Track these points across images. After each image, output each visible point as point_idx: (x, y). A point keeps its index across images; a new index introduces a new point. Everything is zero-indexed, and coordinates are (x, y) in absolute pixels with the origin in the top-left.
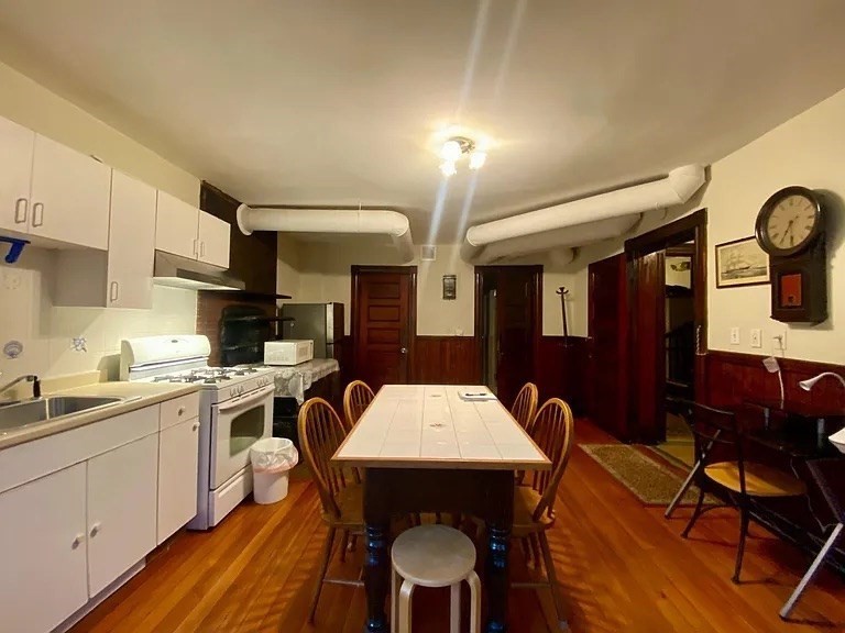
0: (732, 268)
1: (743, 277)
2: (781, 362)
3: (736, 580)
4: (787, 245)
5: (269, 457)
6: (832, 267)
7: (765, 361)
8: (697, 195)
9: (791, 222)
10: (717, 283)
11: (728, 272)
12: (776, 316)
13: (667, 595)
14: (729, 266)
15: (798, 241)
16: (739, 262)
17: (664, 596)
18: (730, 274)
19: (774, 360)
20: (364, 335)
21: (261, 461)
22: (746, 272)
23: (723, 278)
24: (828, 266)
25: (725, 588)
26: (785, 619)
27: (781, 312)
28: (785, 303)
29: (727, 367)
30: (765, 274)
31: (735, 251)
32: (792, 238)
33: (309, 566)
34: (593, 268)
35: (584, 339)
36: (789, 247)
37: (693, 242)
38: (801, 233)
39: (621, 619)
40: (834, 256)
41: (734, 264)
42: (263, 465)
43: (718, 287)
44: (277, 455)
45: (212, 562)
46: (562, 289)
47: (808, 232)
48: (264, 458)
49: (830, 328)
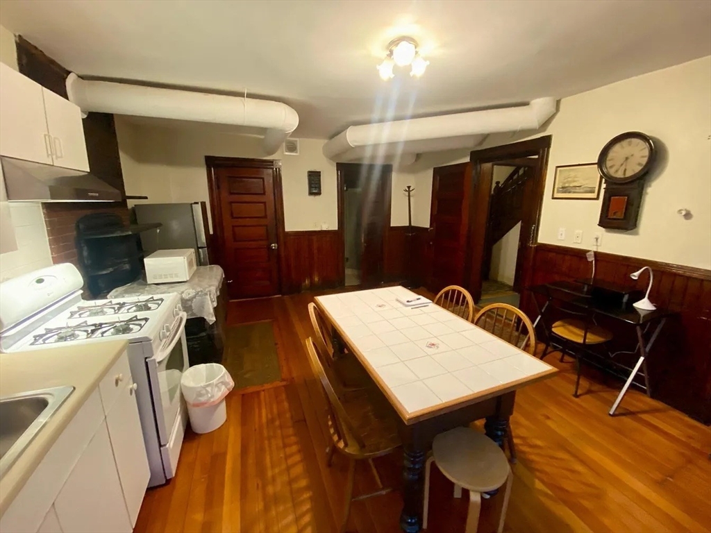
0: (567, 185)
1: (574, 192)
2: (596, 254)
3: (576, 396)
4: (620, 175)
5: (209, 389)
6: (647, 194)
7: (588, 254)
8: (545, 125)
9: (627, 159)
10: (553, 195)
11: (563, 188)
12: (602, 224)
13: (550, 416)
14: (565, 183)
15: (629, 174)
16: (574, 181)
17: (548, 418)
18: (564, 189)
19: (593, 253)
20: (228, 234)
21: (200, 395)
22: (577, 190)
23: (558, 192)
24: (644, 192)
25: (572, 401)
26: (613, 415)
27: (607, 222)
28: (611, 216)
29: (552, 255)
30: (594, 192)
31: (572, 173)
32: (625, 170)
33: (303, 483)
34: (437, 172)
35: (427, 229)
36: (622, 177)
37: (536, 157)
38: (633, 169)
39: (539, 443)
40: (650, 186)
41: (568, 182)
42: (203, 399)
43: (553, 198)
44: (216, 385)
45: (199, 517)
46: (409, 187)
47: (640, 168)
48: (204, 392)
49: (637, 234)
